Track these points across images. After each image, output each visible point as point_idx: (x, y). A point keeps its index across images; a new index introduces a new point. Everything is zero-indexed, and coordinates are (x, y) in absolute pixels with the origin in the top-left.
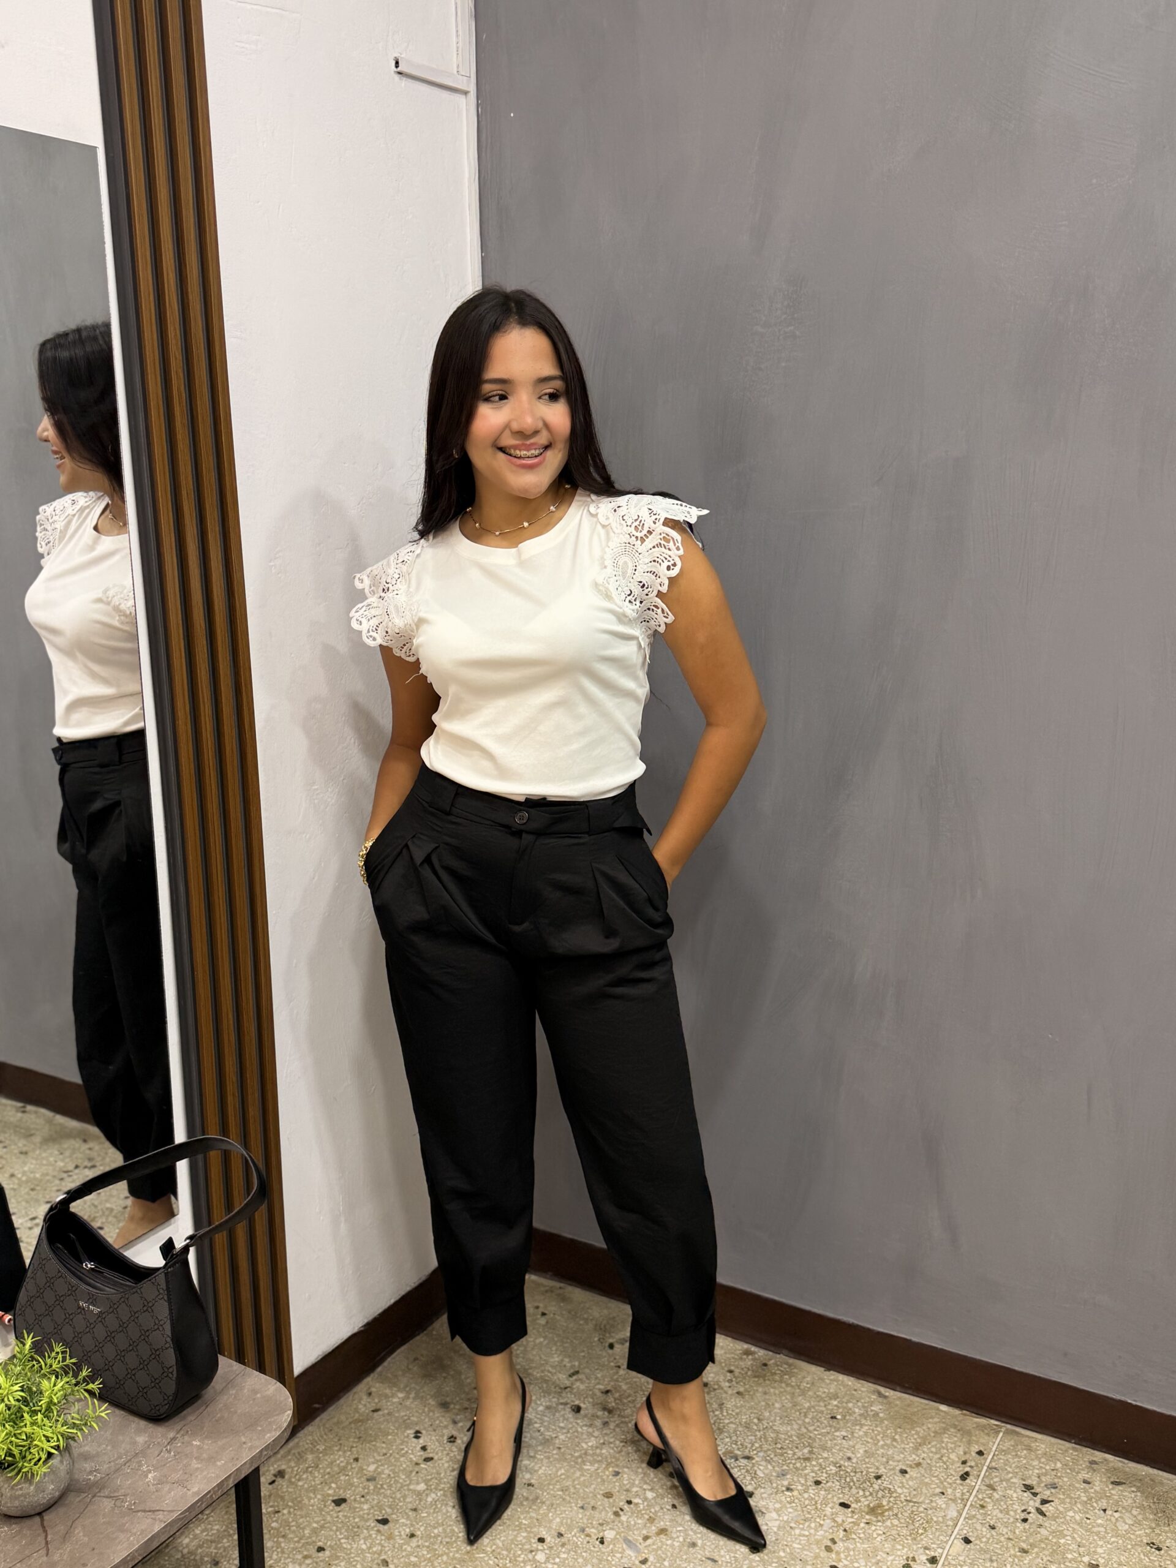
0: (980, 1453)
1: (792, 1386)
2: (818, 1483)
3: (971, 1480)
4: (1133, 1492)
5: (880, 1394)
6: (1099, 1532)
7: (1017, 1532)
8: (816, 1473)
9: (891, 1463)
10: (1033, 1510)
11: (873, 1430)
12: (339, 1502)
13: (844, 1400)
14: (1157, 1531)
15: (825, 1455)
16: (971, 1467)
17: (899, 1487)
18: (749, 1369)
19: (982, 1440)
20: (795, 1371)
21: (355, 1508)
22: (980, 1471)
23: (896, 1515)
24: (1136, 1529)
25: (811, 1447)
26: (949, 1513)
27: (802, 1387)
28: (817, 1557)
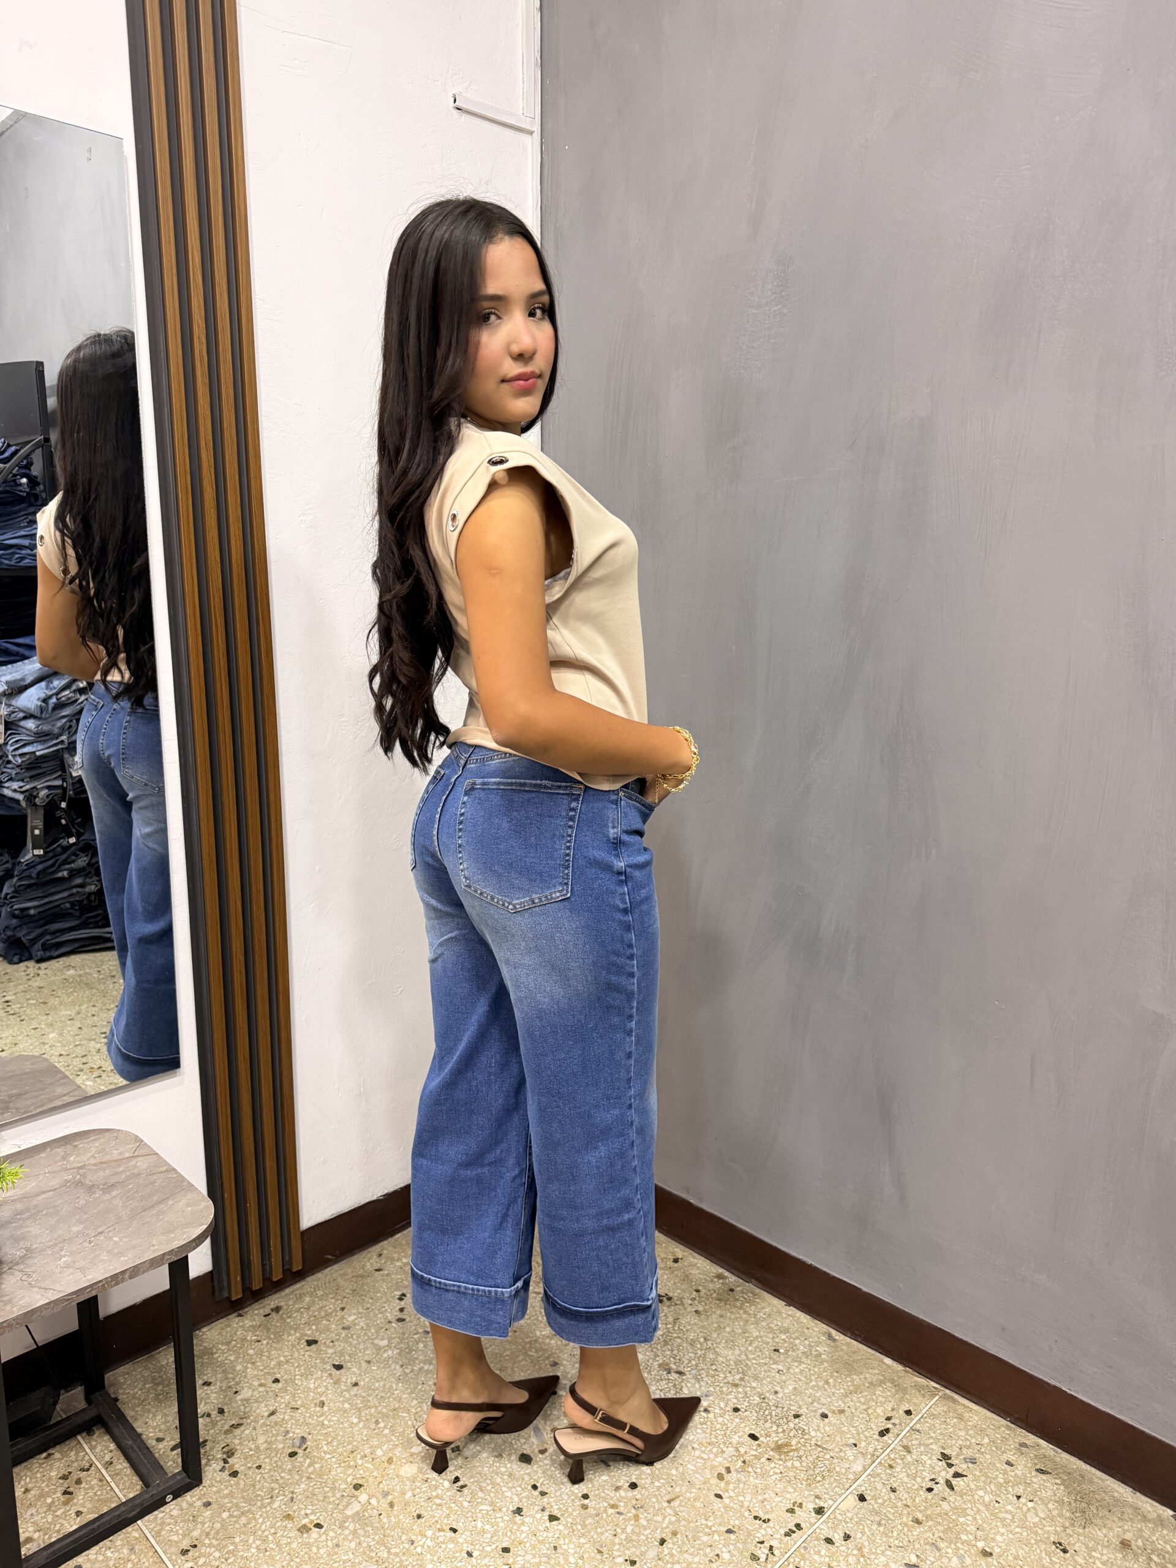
0: (908, 1413)
1: (749, 1314)
2: (736, 1410)
3: (889, 1438)
4: (1056, 1484)
5: (830, 1337)
6: (1005, 1519)
7: (917, 1500)
8: (738, 1400)
9: (815, 1404)
10: (942, 1481)
11: (810, 1370)
12: (310, 1343)
13: (793, 1336)
14: (1069, 1531)
15: (754, 1384)
16: (894, 1424)
17: (814, 1430)
18: (715, 1291)
19: (915, 1400)
20: (758, 1300)
21: (321, 1350)
22: (902, 1431)
23: (800, 1457)
24: (1047, 1524)
25: (744, 1375)
26: (855, 1466)
27: (758, 1317)
28: (705, 1483)
